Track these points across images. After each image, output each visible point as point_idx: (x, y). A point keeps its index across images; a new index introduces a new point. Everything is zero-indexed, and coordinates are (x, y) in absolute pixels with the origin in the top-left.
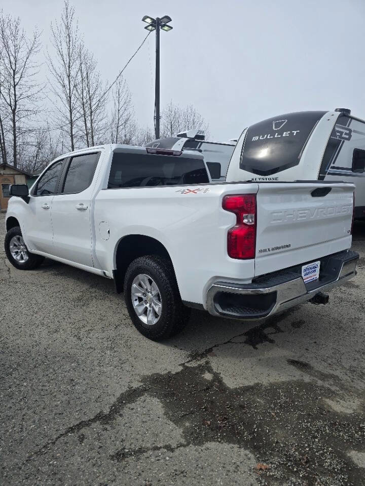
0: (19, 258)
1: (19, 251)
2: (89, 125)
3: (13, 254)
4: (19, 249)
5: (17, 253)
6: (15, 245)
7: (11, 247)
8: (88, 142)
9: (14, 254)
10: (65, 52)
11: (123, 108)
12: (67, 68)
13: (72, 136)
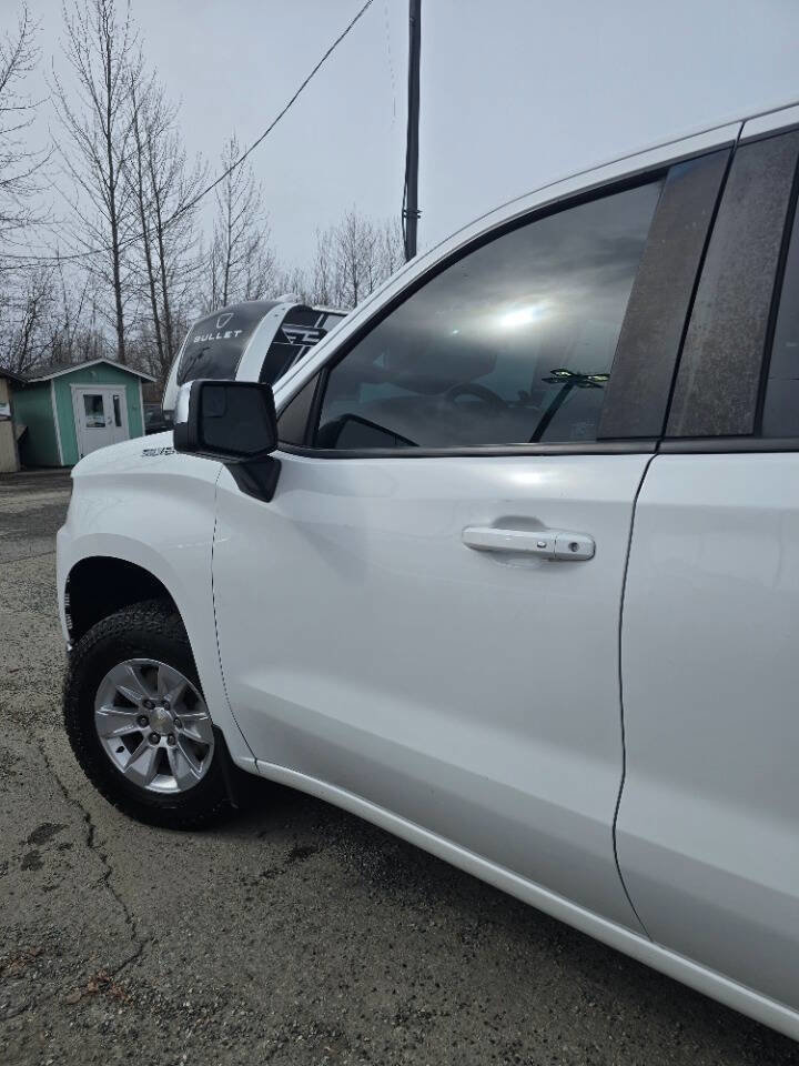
0: (144, 764)
1: (146, 731)
2: (156, 261)
3: (112, 746)
4: (143, 720)
5: (133, 741)
6: (122, 702)
7: (103, 710)
8: (154, 302)
9: (119, 743)
10: (98, 75)
11: (240, 221)
12: (105, 114)
13: (117, 285)
